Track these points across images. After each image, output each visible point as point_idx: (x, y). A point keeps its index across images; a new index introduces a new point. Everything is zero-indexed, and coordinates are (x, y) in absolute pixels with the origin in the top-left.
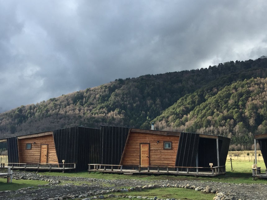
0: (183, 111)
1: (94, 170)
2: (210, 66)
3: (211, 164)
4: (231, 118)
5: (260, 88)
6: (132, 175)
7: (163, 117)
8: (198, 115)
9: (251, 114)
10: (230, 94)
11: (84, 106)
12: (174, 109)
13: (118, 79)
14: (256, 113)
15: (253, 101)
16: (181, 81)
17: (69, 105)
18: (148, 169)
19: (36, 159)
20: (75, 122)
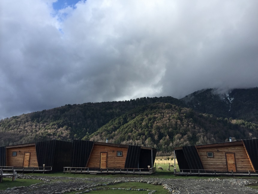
0: (112, 128)
1: (67, 171)
2: (131, 100)
3: (149, 166)
4: (144, 134)
5: (161, 115)
6: (96, 174)
7: (99, 133)
8: (122, 132)
9: (156, 132)
10: (143, 119)
11: (40, 123)
12: (106, 127)
13: (67, 105)
14: (159, 131)
15: (157, 124)
16: (112, 108)
17: (28, 122)
18: (107, 170)
19: (20, 163)
20: (31, 135)
